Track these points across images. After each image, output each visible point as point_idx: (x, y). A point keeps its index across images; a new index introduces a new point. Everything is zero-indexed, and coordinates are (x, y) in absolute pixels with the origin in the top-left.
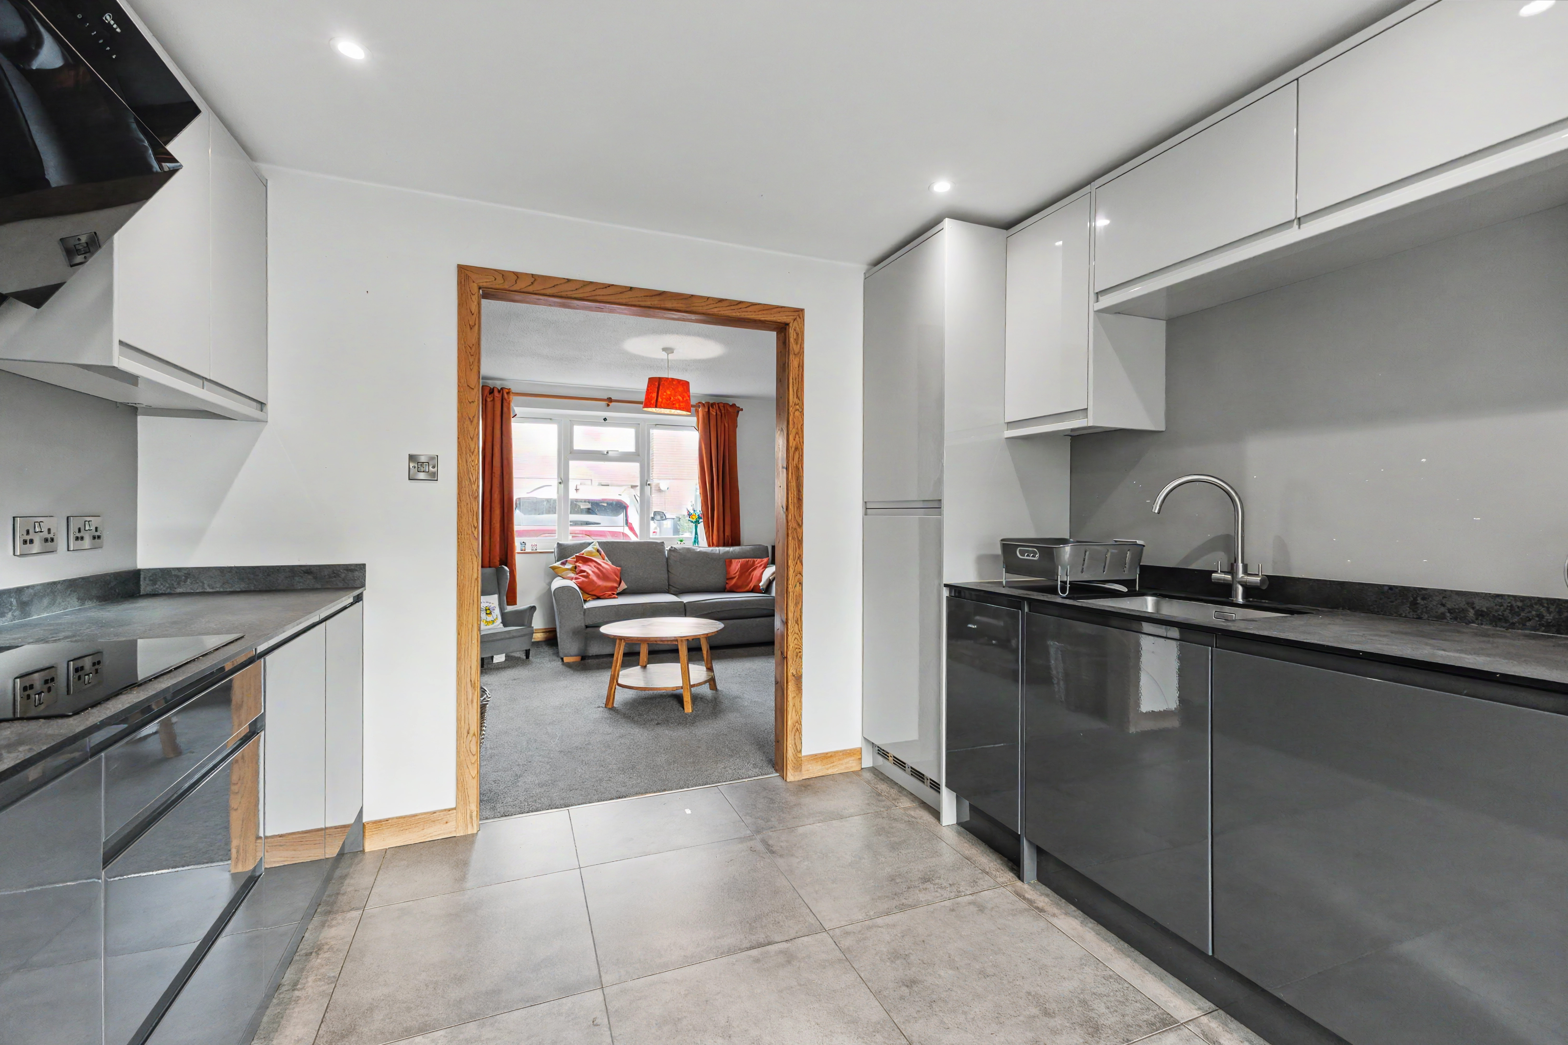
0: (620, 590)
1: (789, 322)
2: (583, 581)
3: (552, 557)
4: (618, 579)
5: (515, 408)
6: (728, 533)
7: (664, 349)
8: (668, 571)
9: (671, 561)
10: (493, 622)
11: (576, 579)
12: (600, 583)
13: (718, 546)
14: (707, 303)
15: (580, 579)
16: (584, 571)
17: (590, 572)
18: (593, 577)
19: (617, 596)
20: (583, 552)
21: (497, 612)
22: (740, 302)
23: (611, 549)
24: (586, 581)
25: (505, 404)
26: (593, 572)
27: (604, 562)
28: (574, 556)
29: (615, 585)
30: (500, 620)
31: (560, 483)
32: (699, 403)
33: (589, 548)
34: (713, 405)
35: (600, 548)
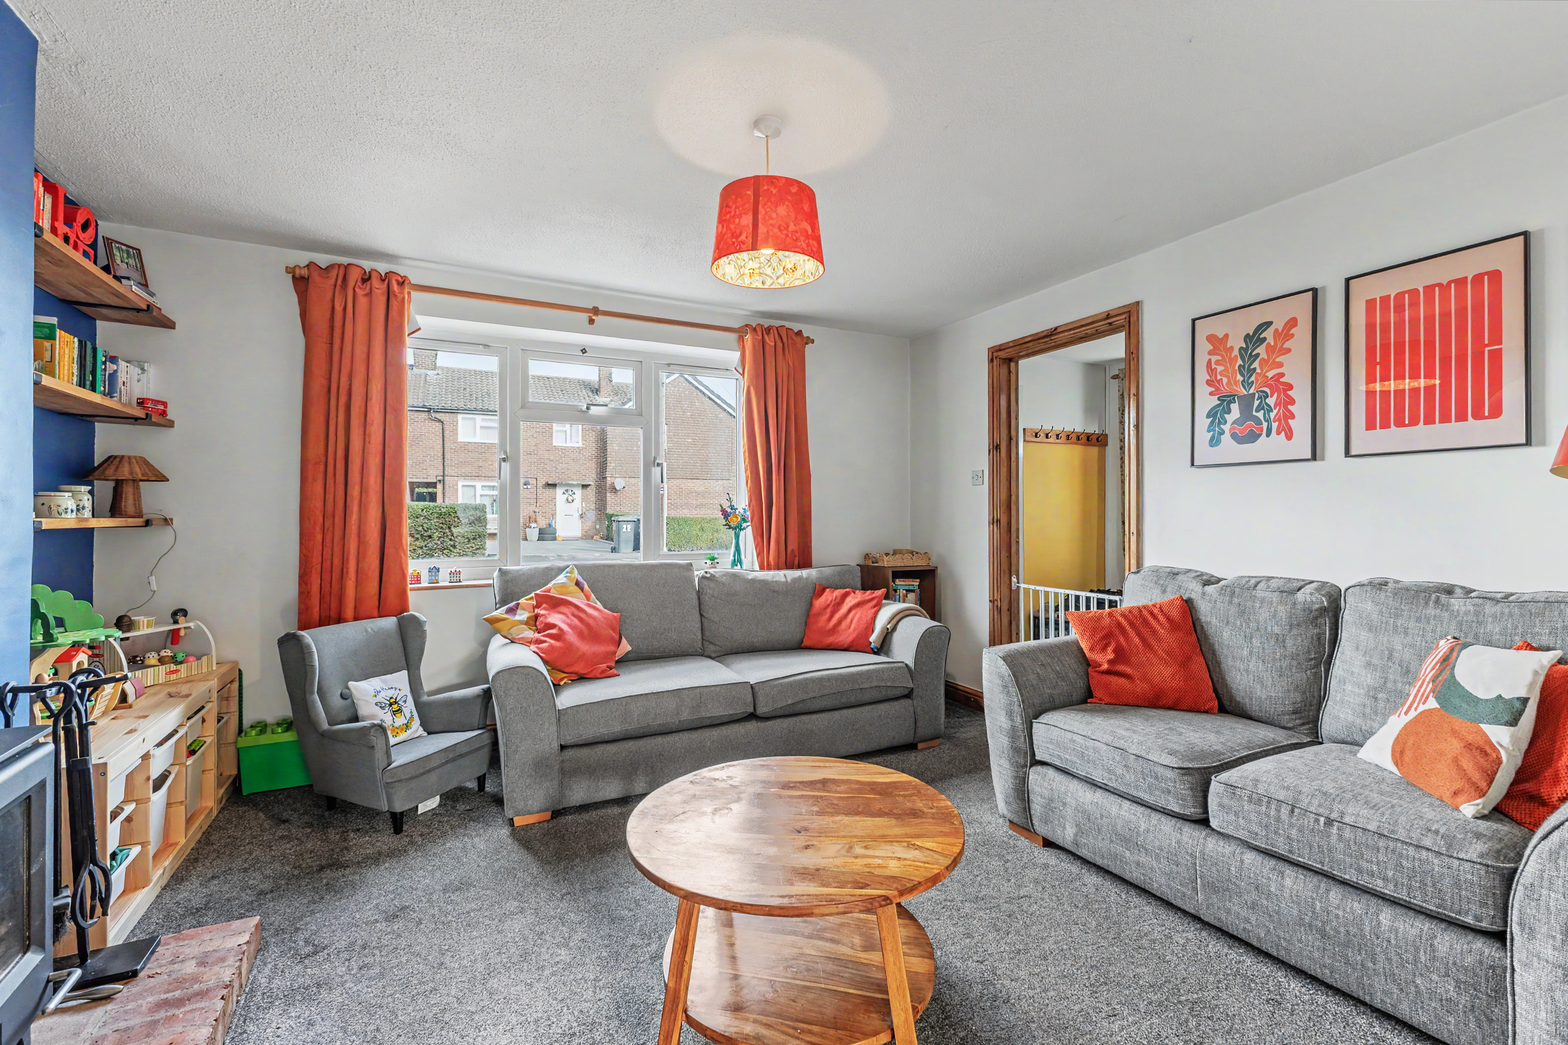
0: (619, 655)
2: (551, 646)
3: (490, 598)
4: (617, 637)
6: (793, 545)
8: (701, 615)
9: (706, 598)
11: (538, 642)
12: (585, 647)
13: (778, 568)
15: (545, 642)
16: (553, 626)
17: (565, 627)
18: (571, 636)
19: (615, 672)
20: (550, 585)
23: (601, 580)
24: (557, 647)
25: (394, 303)
26: (569, 625)
27: (589, 605)
28: (533, 595)
29: (612, 648)
31: (504, 460)
32: (747, 326)
33: (561, 579)
34: (769, 330)
35: (580, 579)
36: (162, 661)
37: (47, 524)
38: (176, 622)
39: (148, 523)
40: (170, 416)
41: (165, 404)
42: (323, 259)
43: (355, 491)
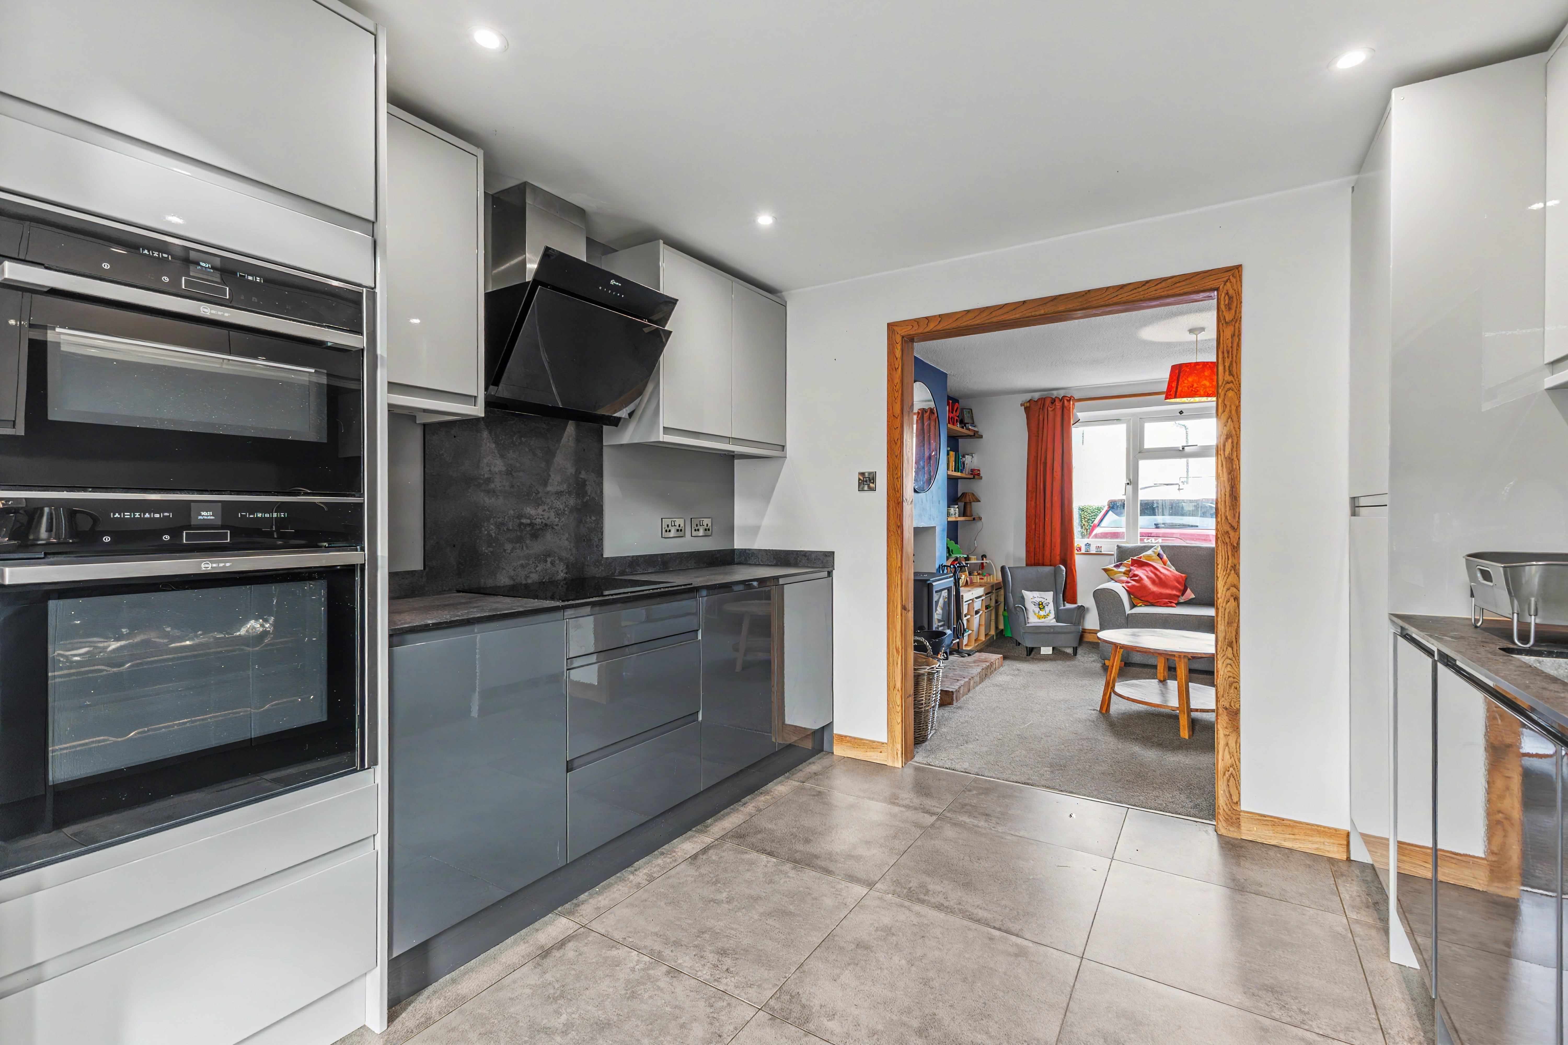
0: (1182, 600)
1: (1218, 286)
2: (1133, 586)
3: (1110, 559)
4: (1183, 589)
5: (1078, 414)
7: (1191, 331)
10: (1045, 617)
11: (1128, 582)
12: (1155, 589)
14: (1107, 294)
15: (1131, 583)
16: (1138, 576)
17: (1144, 577)
18: (1147, 582)
19: (1175, 605)
20: (1141, 555)
21: (1051, 607)
22: (1147, 282)
23: (1175, 554)
24: (1138, 587)
25: (1066, 410)
26: (1147, 577)
27: (1165, 568)
28: (1132, 559)
30: (1052, 615)
31: (1128, 484)
33: (1149, 552)
35: (1162, 552)
36: (979, 574)
37: (950, 519)
38: (983, 560)
39: (974, 519)
40: (981, 475)
41: (979, 470)
42: (1036, 396)
43: (1048, 505)
